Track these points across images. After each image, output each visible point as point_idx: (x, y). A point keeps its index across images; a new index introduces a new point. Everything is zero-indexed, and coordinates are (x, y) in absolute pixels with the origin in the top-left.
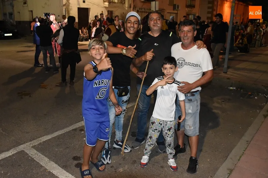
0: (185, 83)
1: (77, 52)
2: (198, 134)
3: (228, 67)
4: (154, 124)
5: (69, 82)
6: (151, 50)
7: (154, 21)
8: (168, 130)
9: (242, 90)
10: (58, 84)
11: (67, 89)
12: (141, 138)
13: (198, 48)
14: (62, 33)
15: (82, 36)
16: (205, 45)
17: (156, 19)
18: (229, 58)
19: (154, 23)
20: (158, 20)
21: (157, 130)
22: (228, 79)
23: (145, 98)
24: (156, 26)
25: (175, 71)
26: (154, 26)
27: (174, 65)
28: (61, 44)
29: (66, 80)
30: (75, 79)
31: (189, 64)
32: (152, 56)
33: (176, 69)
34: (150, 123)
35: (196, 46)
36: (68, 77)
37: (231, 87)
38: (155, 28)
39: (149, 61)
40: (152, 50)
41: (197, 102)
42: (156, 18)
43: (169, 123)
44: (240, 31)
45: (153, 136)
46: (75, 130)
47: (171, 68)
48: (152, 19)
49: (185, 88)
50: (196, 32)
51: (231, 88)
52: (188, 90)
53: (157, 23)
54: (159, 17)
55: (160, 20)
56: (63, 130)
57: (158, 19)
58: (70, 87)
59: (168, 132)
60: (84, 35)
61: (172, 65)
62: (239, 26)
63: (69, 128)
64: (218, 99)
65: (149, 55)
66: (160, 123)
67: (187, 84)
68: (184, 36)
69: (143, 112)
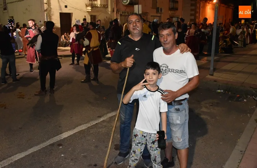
0: (169, 91)
1: (56, 59)
2: (188, 146)
3: (215, 70)
4: (136, 137)
5: (49, 91)
6: (131, 55)
7: (133, 24)
8: (151, 143)
9: (230, 93)
10: (37, 93)
11: (47, 99)
12: (125, 152)
13: (182, 52)
14: (40, 39)
15: (65, 41)
16: (189, 49)
17: (135, 22)
18: (215, 59)
19: (133, 26)
20: (137, 23)
21: (140, 143)
22: (215, 81)
23: (127, 109)
24: (136, 29)
25: (158, 77)
26: (134, 29)
27: (157, 70)
28: (40, 50)
29: (45, 88)
30: (55, 87)
31: (173, 71)
32: (133, 62)
33: (160, 76)
34: (133, 136)
35: (178, 51)
36: (47, 85)
37: (219, 89)
38: (135, 32)
39: (130, 68)
40: (133, 55)
41: (185, 111)
42: (135, 20)
43: (153, 135)
44: (223, 32)
45: (136, 151)
46: (52, 145)
47: (154, 74)
48: (131, 22)
49: (169, 97)
50: (177, 35)
51: (219, 91)
52: (173, 98)
53: (136, 26)
54: (138, 19)
55: (140, 22)
56: (39, 146)
57: (138, 21)
58: (50, 95)
59: (153, 146)
60: (67, 40)
61: (155, 71)
62: (222, 28)
63: (45, 143)
64: (206, 103)
65: (129, 62)
66: (143, 135)
67: (170, 92)
68: (164, 41)
69: (126, 124)
